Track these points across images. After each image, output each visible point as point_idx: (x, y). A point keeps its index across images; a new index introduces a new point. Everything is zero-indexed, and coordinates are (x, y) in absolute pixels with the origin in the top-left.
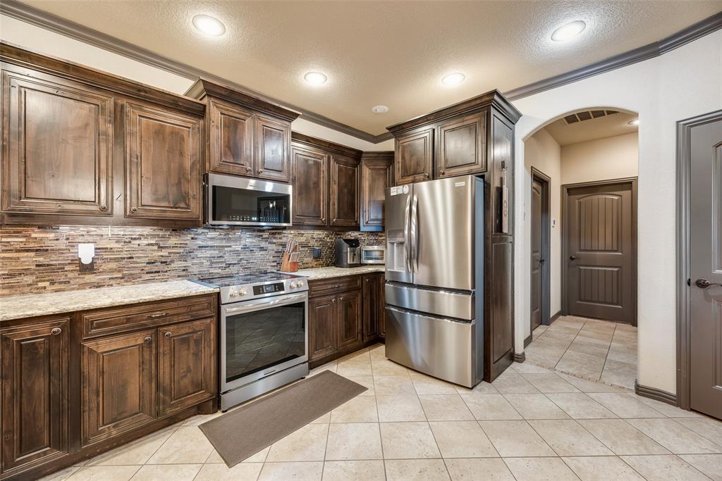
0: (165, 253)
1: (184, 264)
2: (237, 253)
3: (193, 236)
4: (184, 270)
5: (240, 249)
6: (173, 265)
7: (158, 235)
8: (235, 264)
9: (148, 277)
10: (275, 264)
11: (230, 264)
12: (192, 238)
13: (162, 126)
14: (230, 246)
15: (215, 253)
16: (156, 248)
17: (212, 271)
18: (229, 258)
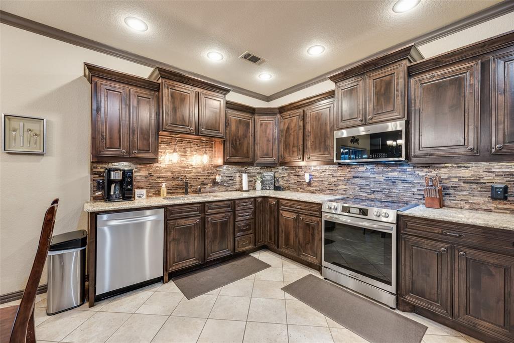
0: (335, 180)
1: (345, 187)
2: (380, 183)
3: (349, 170)
4: (345, 191)
5: (383, 180)
6: (340, 187)
7: (333, 170)
8: (378, 191)
9: (328, 192)
10: (421, 197)
11: (375, 191)
12: (349, 171)
13: (317, 113)
14: (375, 178)
15: (364, 182)
16: (331, 176)
17: (361, 194)
18: (374, 186)
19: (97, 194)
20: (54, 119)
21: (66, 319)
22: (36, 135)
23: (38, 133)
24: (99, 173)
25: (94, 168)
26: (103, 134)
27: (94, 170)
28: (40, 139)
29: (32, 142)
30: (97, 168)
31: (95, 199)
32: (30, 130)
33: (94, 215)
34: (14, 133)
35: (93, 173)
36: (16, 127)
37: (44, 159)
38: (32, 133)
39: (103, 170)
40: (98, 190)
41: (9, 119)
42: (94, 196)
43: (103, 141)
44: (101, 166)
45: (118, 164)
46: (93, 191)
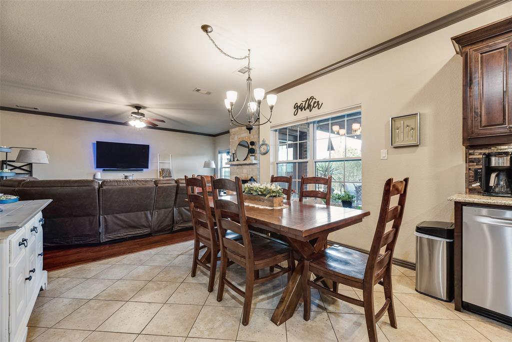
19: (473, 185)
20: (427, 111)
21: (428, 303)
22: (412, 129)
23: (414, 127)
24: (477, 161)
25: (470, 154)
26: (477, 111)
27: (471, 157)
28: (416, 131)
29: (409, 136)
30: (473, 155)
31: (471, 191)
32: (408, 126)
33: (460, 206)
34: (397, 131)
35: (469, 161)
36: (399, 126)
37: (419, 149)
38: (410, 128)
39: (481, 156)
40: (475, 181)
41: (394, 120)
42: (470, 187)
43: (476, 119)
44: (480, 151)
45: (507, 147)
46: (469, 182)
